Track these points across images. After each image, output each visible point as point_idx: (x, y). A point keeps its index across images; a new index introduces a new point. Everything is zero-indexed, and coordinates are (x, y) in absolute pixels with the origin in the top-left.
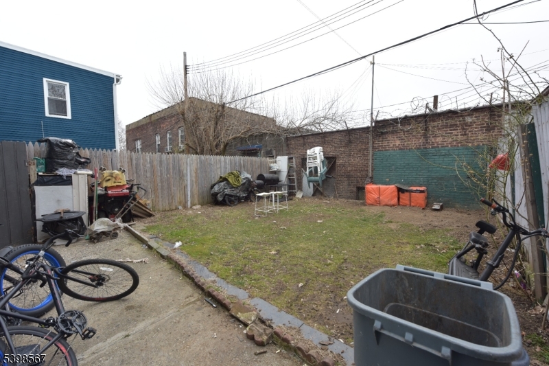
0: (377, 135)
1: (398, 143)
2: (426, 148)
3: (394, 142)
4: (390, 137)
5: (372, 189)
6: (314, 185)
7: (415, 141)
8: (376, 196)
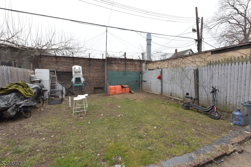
0: (109, 64)
1: (117, 68)
2: (125, 71)
3: (115, 67)
4: (114, 65)
5: (112, 88)
6: (66, 88)
7: (122, 68)
8: (114, 91)
